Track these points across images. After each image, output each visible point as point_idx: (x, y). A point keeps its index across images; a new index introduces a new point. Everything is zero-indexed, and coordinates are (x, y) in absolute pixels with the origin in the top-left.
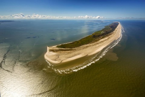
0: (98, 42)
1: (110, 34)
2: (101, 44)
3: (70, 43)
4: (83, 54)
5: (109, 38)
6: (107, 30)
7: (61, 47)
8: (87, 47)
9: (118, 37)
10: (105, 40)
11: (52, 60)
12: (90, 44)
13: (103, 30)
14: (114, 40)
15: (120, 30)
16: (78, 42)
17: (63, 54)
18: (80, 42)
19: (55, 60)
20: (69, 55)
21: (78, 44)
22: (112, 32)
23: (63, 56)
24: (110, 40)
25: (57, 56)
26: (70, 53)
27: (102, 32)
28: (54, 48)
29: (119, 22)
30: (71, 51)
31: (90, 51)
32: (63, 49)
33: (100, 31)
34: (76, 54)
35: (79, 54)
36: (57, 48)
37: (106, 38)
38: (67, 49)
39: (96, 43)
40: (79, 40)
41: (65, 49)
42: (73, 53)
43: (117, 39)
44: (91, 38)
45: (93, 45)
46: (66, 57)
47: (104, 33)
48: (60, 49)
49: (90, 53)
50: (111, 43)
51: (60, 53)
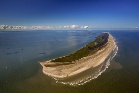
0: (96, 54)
1: (106, 45)
2: (101, 56)
3: (66, 57)
4: (87, 66)
5: (106, 49)
6: (100, 41)
7: (57, 62)
8: (87, 59)
9: (114, 47)
10: (103, 51)
11: (55, 75)
12: (90, 56)
13: (95, 41)
14: (111, 51)
15: (113, 40)
16: (74, 55)
17: (65, 68)
18: (76, 55)
19: (59, 75)
20: (72, 69)
21: (76, 57)
22: (106, 42)
23: (65, 70)
24: (107, 51)
25: (58, 70)
26: (73, 67)
27: (96, 44)
28: (48, 63)
29: (108, 33)
30: (72, 64)
31: (93, 63)
32: (61, 63)
33: (93, 42)
34: (79, 67)
35: (83, 67)
36: (53, 63)
37: (103, 49)
38: (65, 63)
39: (95, 55)
40: (74, 53)
41: (63, 63)
42: (76, 67)
43: (114, 49)
44: (86, 50)
45: (93, 57)
46: (70, 71)
47: (99, 44)
48: (57, 64)
49: (94, 65)
50: (110, 54)
51: (60, 67)
